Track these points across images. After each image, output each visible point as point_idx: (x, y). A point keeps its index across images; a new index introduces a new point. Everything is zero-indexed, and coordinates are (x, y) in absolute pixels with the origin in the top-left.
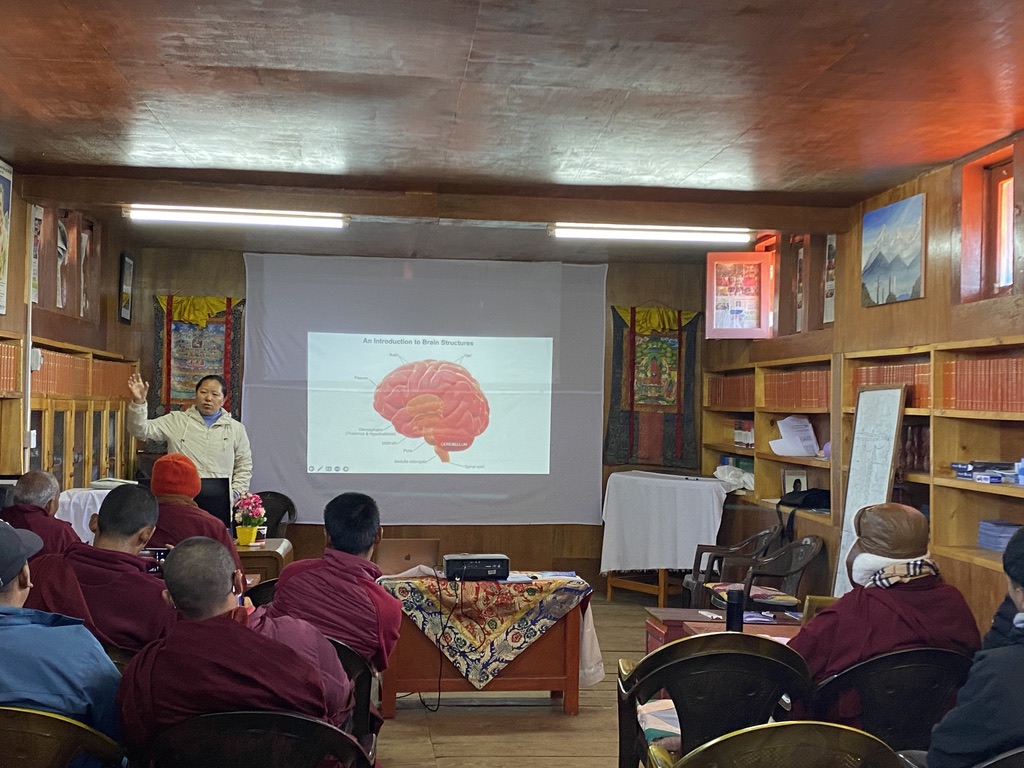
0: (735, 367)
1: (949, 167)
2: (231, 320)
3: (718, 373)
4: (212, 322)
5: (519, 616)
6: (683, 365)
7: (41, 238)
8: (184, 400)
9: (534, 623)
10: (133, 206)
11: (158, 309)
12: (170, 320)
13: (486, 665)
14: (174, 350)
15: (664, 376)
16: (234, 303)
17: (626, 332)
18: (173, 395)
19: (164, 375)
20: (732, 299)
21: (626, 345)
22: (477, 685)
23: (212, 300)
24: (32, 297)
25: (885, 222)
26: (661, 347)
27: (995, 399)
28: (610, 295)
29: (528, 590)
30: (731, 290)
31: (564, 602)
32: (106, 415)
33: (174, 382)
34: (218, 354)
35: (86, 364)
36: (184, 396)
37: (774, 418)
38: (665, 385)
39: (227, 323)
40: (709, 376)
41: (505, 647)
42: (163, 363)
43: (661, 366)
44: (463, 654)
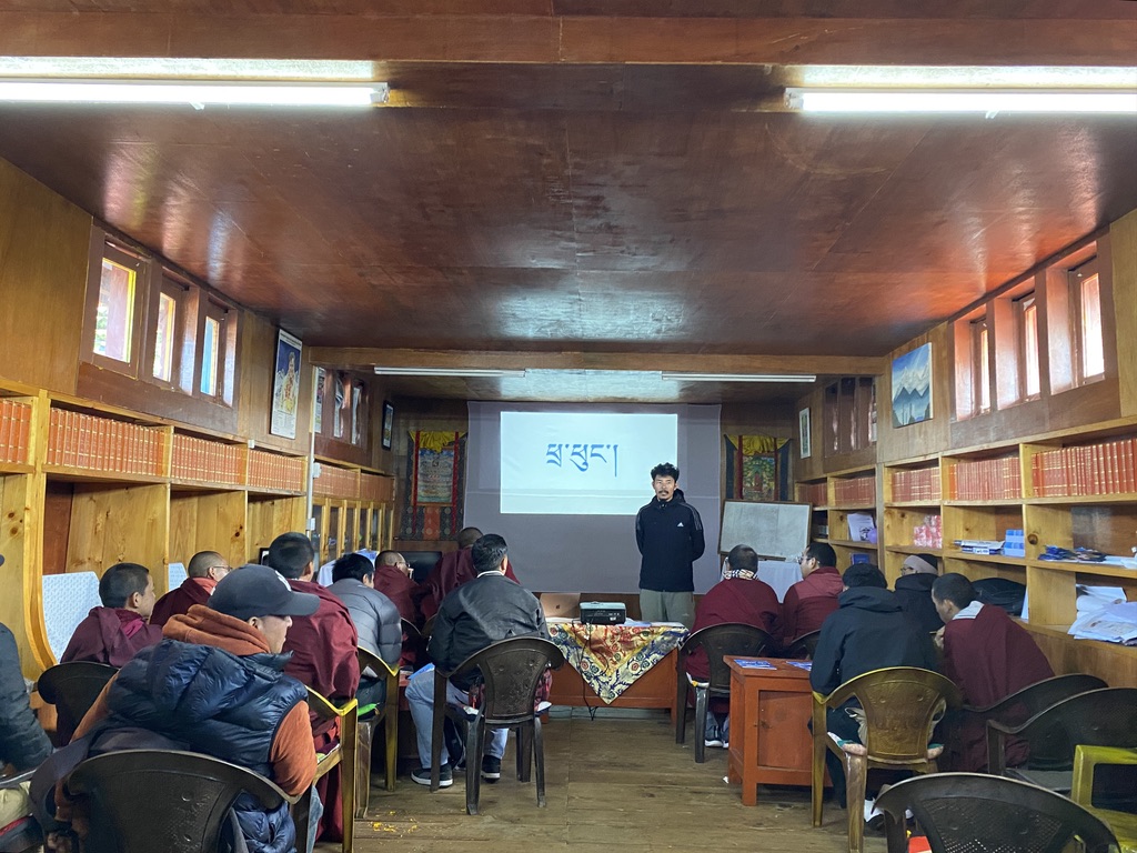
0: (814, 477)
1: (946, 323)
2: (459, 447)
3: (805, 482)
4: (446, 449)
5: (637, 651)
6: (779, 477)
7: (325, 390)
8: (426, 503)
9: (648, 656)
11: (410, 441)
12: (418, 448)
13: (613, 687)
14: (420, 470)
15: (765, 486)
16: (461, 435)
17: (735, 453)
18: (419, 499)
19: (413, 486)
21: (736, 463)
22: (606, 700)
23: (447, 434)
24: (314, 428)
25: (907, 365)
26: (762, 464)
27: (984, 491)
28: (724, 427)
29: (643, 633)
31: (669, 642)
32: (370, 511)
33: (420, 491)
34: (450, 471)
35: (356, 476)
37: (844, 514)
38: (765, 492)
39: (456, 449)
40: (799, 485)
41: (626, 674)
42: (412, 478)
43: (762, 477)
44: (596, 678)
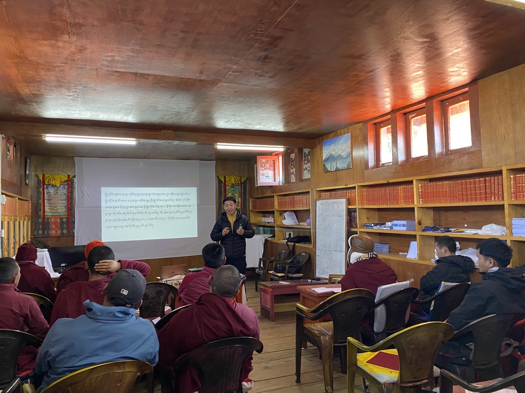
0: (264, 196)
1: (361, 124)
2: (70, 183)
3: (256, 198)
4: (62, 185)
6: (242, 196)
8: (51, 216)
10: (47, 135)
11: (39, 180)
12: (44, 184)
14: (46, 196)
16: (71, 177)
17: (223, 185)
18: (46, 214)
19: (42, 206)
20: (265, 172)
21: (223, 190)
23: (62, 176)
25: (333, 143)
26: (235, 190)
28: (217, 172)
30: (265, 169)
32: (22, 222)
33: (46, 209)
34: (65, 197)
35: (16, 202)
36: (50, 214)
37: (282, 212)
39: (68, 185)
40: (252, 199)
42: (41, 201)
